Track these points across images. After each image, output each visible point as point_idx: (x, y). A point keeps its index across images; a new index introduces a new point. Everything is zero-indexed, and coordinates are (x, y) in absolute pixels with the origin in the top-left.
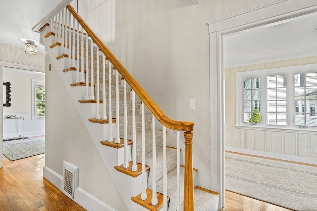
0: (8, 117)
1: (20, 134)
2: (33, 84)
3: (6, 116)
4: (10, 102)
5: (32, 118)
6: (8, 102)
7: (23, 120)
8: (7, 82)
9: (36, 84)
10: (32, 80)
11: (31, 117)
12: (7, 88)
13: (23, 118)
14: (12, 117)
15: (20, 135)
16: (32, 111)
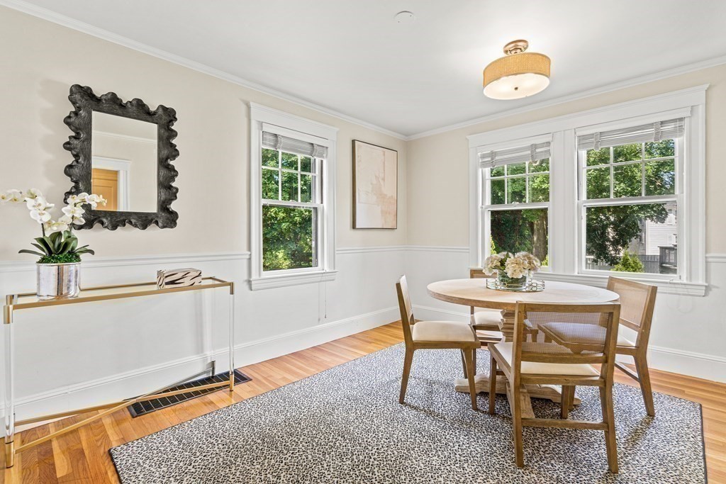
0: (173, 282)
1: (210, 354)
2: (254, 125)
3: (159, 273)
4: (174, 206)
5: (249, 282)
6: (164, 206)
7: (232, 292)
8: (162, 107)
9: (265, 129)
10: (249, 107)
11: (246, 277)
12: (160, 138)
13: (231, 285)
14: (187, 282)
15: (209, 361)
16: (249, 249)
